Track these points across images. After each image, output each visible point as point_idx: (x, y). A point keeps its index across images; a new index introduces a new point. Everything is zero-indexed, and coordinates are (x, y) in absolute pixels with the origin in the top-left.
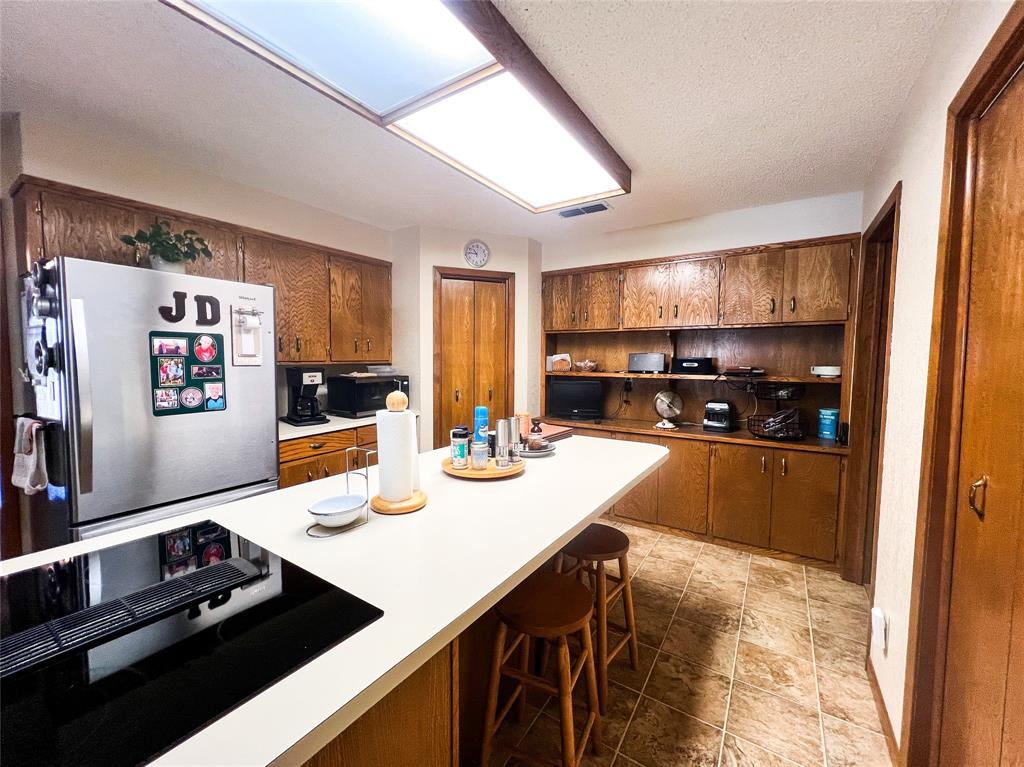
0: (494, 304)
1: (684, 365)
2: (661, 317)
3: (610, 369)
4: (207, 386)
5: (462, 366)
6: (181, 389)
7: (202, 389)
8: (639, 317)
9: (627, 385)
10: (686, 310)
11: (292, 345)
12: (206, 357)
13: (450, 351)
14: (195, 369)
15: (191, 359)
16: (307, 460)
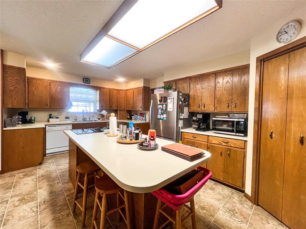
4: (164, 115)
6: (161, 115)
7: (163, 115)
11: (203, 106)
12: (164, 109)
14: (162, 111)
15: (162, 109)
16: (192, 140)
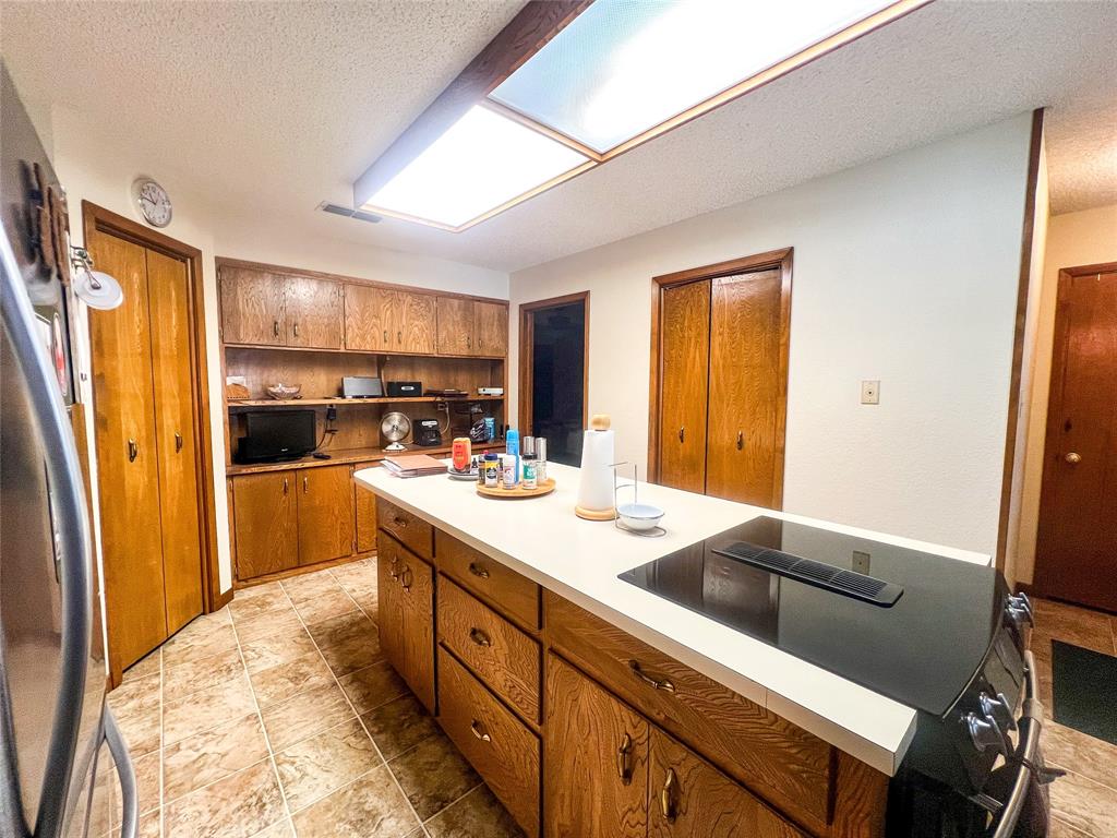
0: (173, 294)
1: (403, 388)
2: (385, 341)
3: (306, 396)
5: (136, 396)
8: (363, 338)
9: (331, 413)
10: (407, 337)
13: (115, 369)
